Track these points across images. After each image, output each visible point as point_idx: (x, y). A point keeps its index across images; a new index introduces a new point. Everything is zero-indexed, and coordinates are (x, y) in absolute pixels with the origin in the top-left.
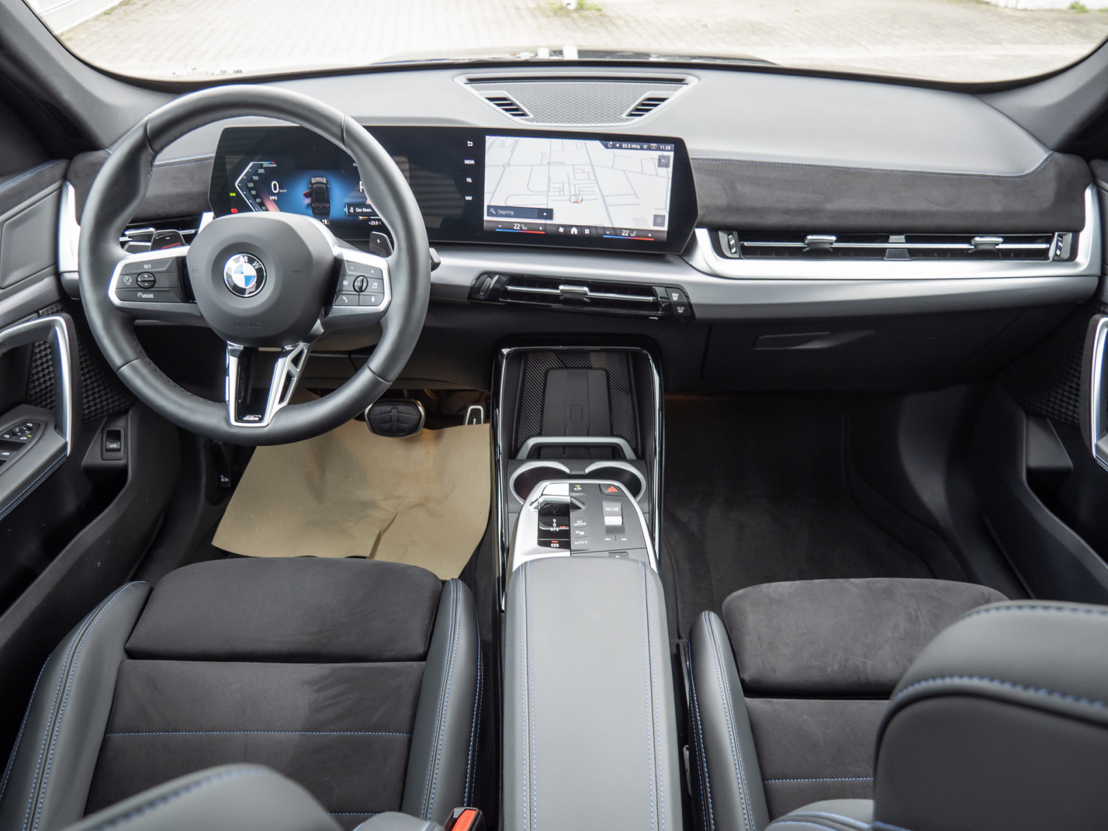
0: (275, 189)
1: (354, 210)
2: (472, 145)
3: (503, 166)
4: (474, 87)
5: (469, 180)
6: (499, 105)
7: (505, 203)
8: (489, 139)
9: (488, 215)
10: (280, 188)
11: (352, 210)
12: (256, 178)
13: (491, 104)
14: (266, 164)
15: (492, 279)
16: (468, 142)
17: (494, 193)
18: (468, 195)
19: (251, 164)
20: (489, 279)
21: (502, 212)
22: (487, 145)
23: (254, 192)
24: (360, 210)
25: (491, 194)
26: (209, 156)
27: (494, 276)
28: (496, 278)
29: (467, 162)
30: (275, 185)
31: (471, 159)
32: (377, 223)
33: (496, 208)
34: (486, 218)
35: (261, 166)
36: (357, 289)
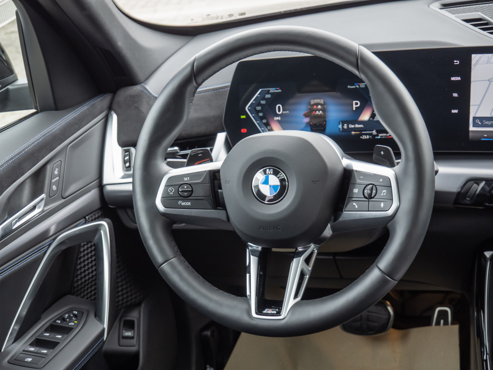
0: (279, 111)
1: (348, 126)
2: (458, 63)
3: (489, 80)
4: (449, 11)
5: (455, 95)
6: (475, 25)
7: (491, 114)
8: (475, 57)
9: (473, 126)
10: (283, 110)
11: (345, 127)
12: (263, 102)
13: (468, 25)
14: (272, 90)
15: (478, 185)
16: (455, 61)
17: (479, 105)
18: (454, 109)
19: (260, 90)
20: (475, 185)
21: (487, 123)
22: (473, 62)
23: (261, 114)
24: (353, 126)
25: (477, 107)
26: (226, 85)
27: (481, 182)
28: (482, 184)
29: (453, 79)
30: (279, 107)
31: (458, 76)
32: (368, 137)
33: (481, 119)
34: (471, 128)
35: (268, 92)
36: (366, 195)
